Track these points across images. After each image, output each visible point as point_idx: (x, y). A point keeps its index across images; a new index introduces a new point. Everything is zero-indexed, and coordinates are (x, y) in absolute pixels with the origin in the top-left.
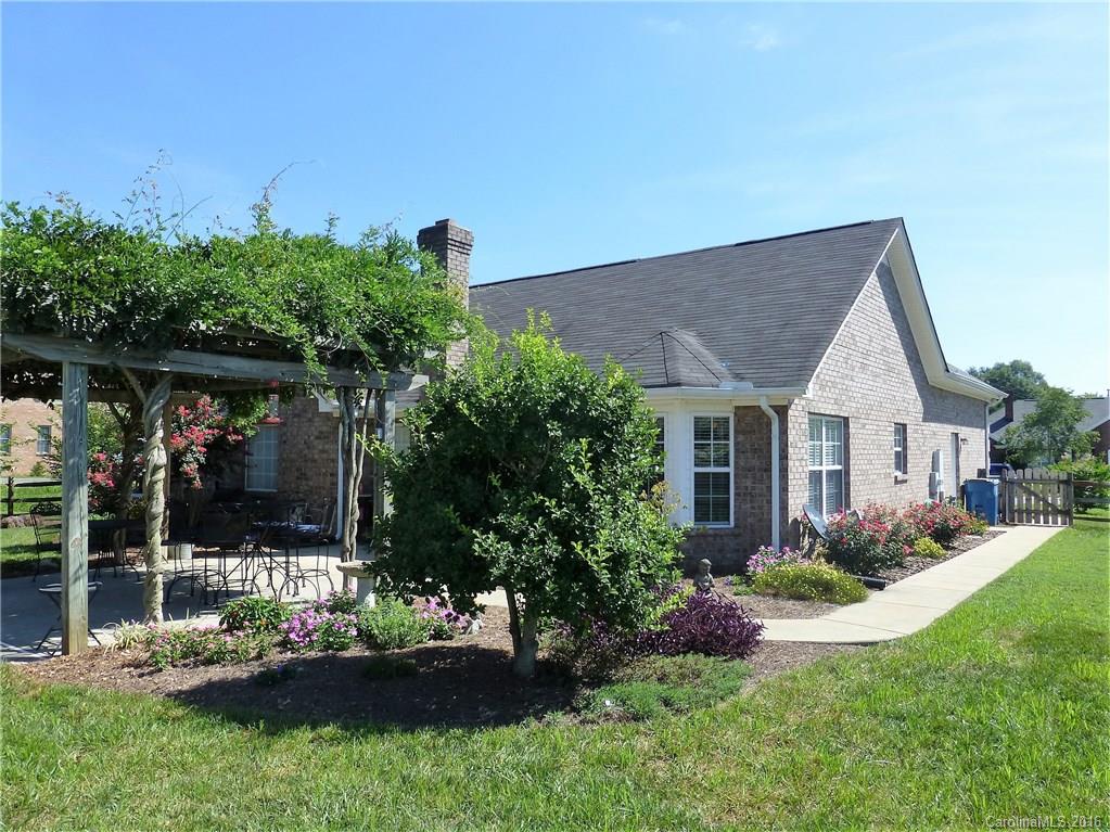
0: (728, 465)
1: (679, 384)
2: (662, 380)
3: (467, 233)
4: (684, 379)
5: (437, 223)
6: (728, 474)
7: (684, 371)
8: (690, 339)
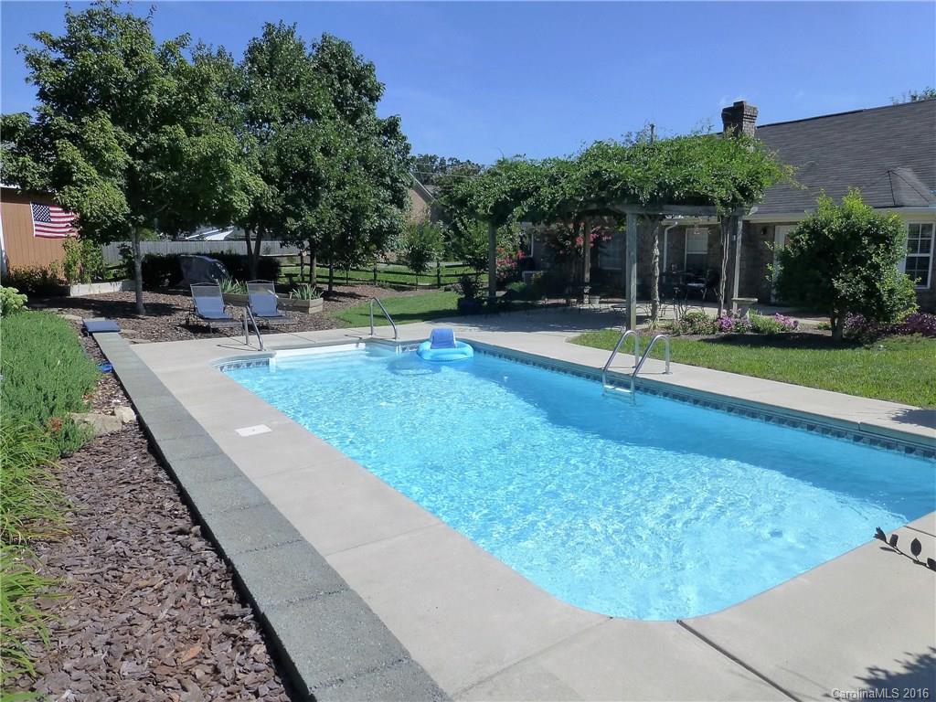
0: (928, 252)
1: (902, 206)
2: (892, 203)
3: (755, 108)
4: (907, 203)
5: (735, 104)
6: (928, 258)
7: (905, 197)
8: (907, 174)
